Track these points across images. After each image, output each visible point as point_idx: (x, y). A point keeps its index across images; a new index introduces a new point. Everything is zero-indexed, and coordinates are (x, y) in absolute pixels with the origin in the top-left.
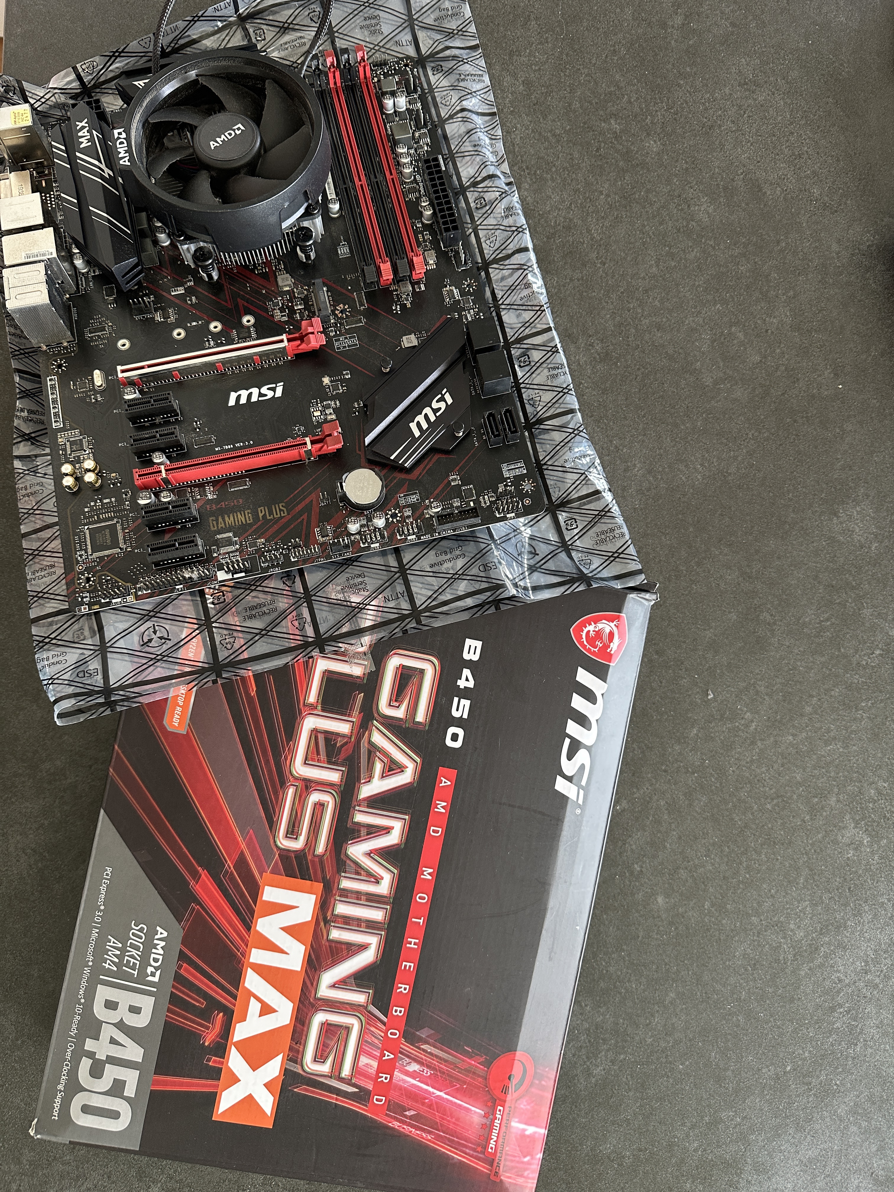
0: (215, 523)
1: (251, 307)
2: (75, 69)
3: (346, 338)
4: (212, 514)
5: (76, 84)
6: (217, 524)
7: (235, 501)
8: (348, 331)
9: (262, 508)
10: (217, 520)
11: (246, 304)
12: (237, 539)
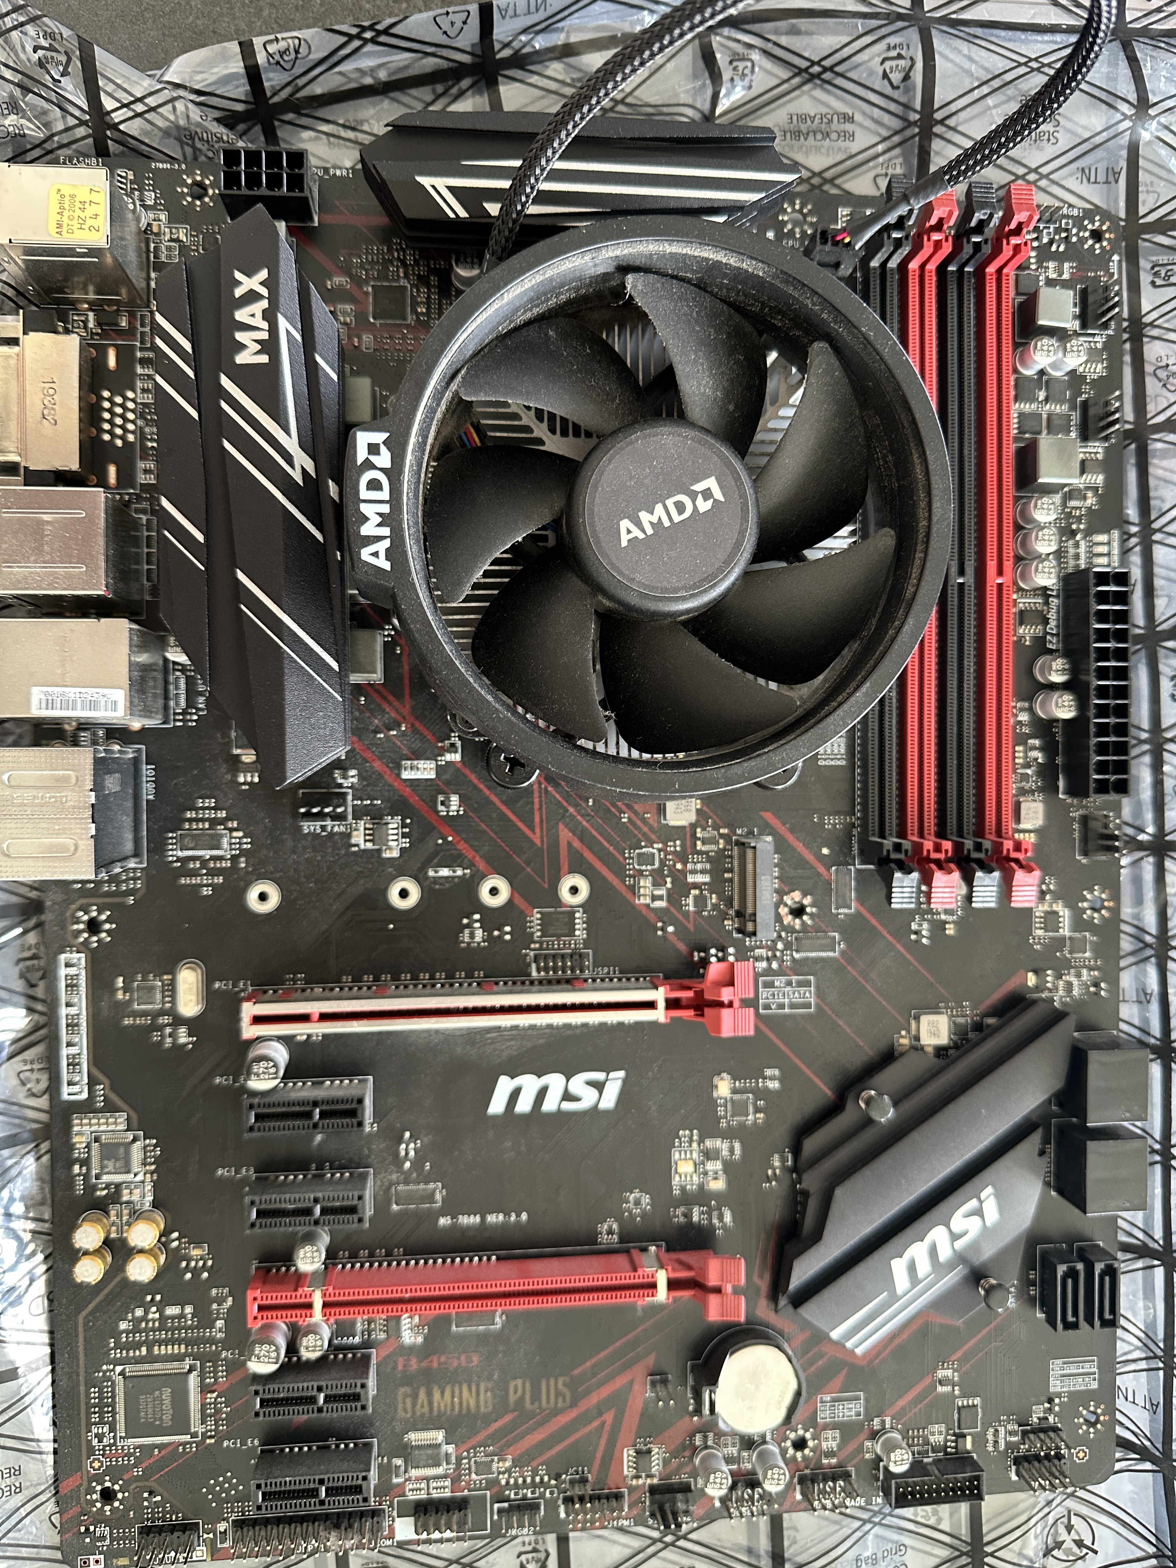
0: (409, 1401)
1: (588, 855)
2: (247, 50)
3: (789, 983)
4: (408, 1380)
5: (241, 89)
6: (414, 1405)
7: (463, 1358)
8: (799, 967)
9: (519, 1382)
10: (415, 1396)
11: (577, 844)
12: (451, 1449)
